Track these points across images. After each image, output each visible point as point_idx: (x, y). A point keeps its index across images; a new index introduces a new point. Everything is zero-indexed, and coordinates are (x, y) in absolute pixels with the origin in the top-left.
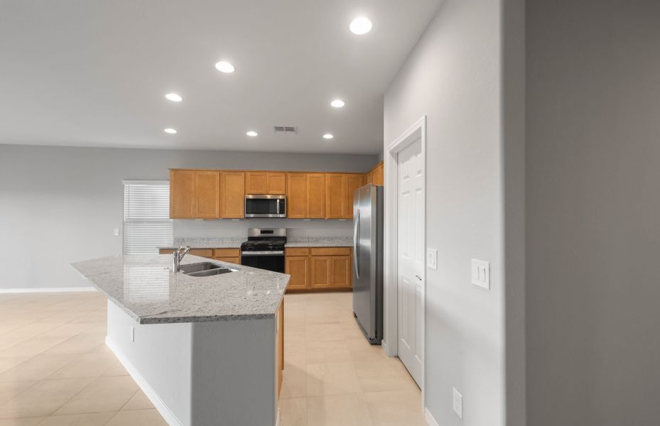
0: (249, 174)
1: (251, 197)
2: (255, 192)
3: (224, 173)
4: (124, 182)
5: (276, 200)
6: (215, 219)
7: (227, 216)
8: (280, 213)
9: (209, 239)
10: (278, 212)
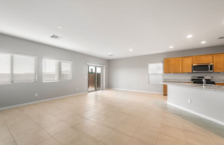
0: (194, 57)
1: (195, 65)
2: (196, 63)
3: (183, 58)
4: (149, 64)
5: (208, 65)
6: (179, 73)
7: (184, 72)
8: (210, 70)
9: (175, 80)
10: (209, 70)
